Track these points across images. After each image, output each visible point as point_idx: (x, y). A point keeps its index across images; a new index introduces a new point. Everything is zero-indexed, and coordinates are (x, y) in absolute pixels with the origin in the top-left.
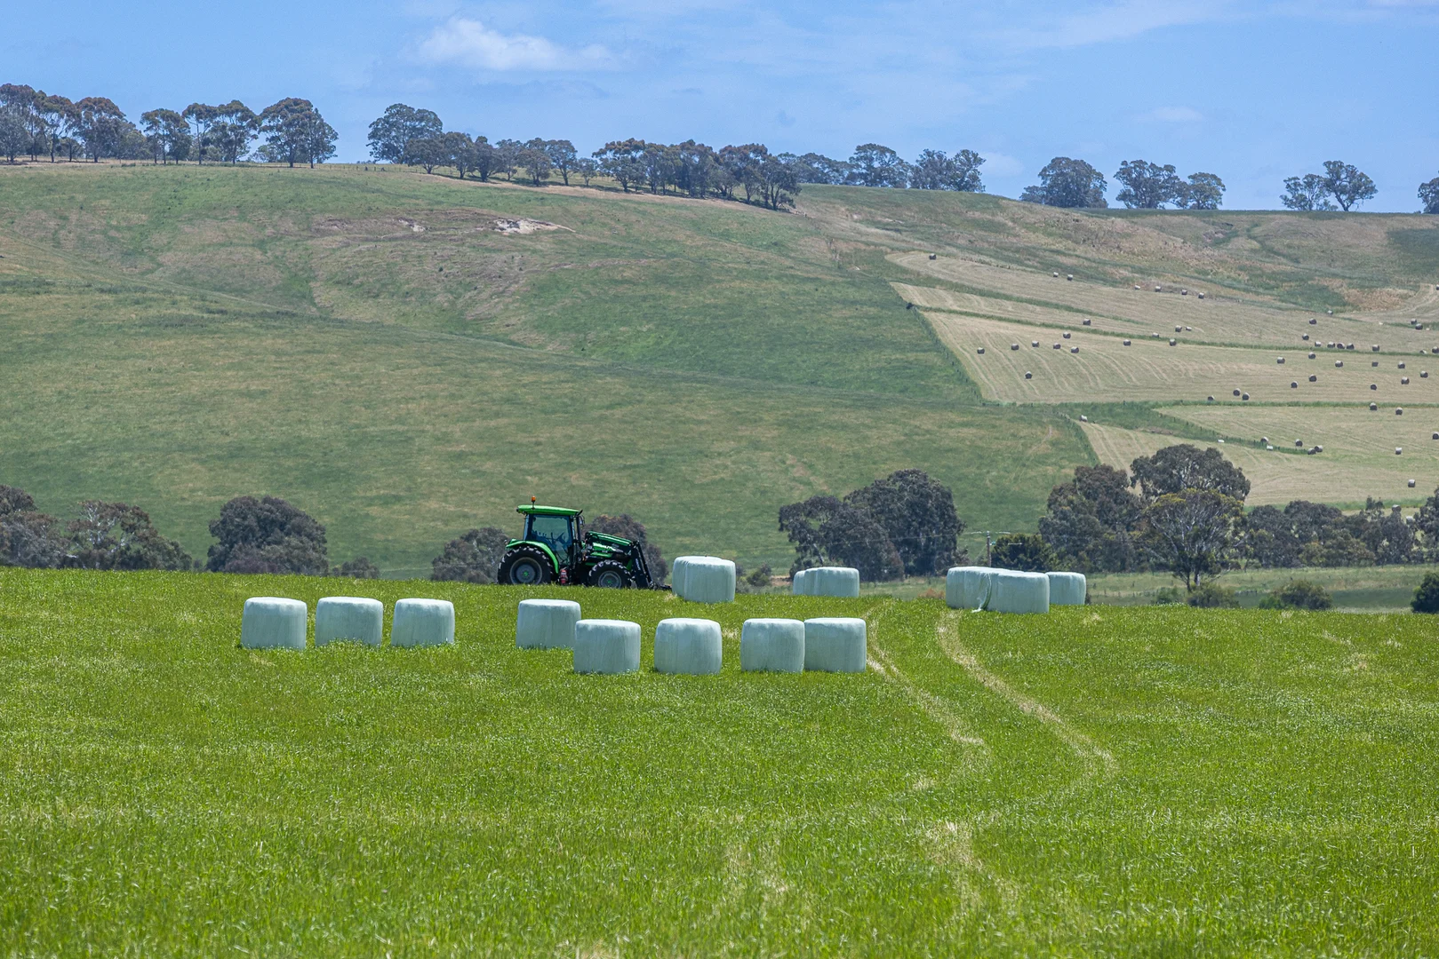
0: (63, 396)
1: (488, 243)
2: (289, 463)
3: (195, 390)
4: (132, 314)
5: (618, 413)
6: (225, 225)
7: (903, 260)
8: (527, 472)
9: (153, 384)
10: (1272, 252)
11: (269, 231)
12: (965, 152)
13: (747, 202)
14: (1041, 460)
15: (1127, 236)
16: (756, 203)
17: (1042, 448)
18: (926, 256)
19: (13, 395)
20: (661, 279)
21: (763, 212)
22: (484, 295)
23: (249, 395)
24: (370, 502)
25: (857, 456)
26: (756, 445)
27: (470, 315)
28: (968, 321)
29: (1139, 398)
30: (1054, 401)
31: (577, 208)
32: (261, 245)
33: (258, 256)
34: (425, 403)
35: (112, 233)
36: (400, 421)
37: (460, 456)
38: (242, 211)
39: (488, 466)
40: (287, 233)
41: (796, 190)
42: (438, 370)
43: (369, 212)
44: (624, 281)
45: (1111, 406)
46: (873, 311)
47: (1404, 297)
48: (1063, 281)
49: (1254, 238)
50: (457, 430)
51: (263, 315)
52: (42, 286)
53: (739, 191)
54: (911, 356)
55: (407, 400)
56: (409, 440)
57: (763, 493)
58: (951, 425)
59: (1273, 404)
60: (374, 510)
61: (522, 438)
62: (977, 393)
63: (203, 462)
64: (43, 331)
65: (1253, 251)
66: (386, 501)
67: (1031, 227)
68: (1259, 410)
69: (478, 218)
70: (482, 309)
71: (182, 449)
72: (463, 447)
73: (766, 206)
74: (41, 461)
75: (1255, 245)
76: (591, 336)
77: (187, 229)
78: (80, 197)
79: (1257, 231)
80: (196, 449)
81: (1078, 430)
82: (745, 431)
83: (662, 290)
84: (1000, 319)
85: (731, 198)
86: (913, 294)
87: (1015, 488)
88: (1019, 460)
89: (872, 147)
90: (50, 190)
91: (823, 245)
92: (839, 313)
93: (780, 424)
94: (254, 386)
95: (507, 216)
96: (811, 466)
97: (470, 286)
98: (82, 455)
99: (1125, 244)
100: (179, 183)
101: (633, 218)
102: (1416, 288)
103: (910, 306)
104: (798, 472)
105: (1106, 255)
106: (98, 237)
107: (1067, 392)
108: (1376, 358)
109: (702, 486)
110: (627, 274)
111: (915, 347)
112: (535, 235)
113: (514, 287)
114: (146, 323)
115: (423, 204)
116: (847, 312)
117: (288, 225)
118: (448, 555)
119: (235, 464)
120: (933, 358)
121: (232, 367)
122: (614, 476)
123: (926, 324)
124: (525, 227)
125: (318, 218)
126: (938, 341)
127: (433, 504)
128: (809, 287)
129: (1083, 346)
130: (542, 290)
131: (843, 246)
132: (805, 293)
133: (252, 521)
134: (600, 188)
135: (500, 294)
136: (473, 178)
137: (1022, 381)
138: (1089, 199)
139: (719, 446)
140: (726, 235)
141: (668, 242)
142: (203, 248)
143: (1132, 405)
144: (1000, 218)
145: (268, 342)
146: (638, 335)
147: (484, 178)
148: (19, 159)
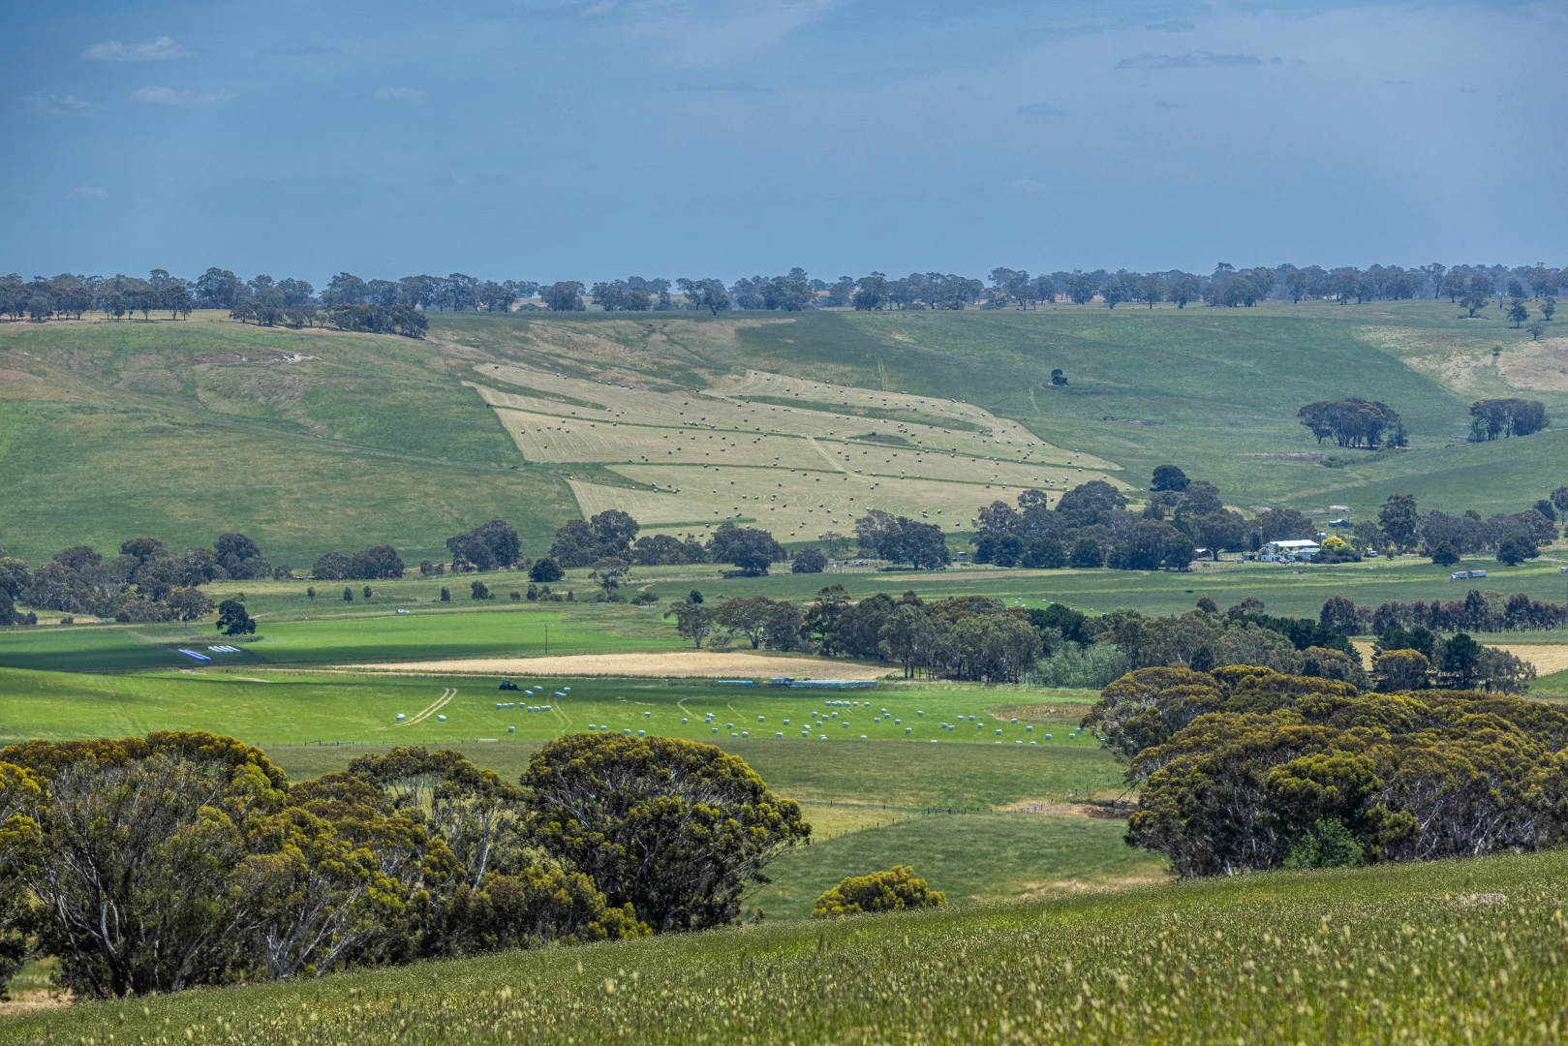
0: (117, 469)
1: (281, 368)
2: (222, 503)
3: (176, 466)
4: (137, 426)
5: (365, 478)
6: (151, 357)
7: (481, 369)
8: (328, 508)
9: (157, 463)
10: (673, 342)
11: (172, 360)
12: (509, 281)
13: (402, 334)
14: (553, 501)
15: (595, 345)
16: (406, 335)
17: (553, 495)
18: (493, 366)
19: (95, 468)
20: (367, 391)
21: (410, 340)
22: (283, 398)
23: (200, 469)
24: (261, 522)
25: (471, 500)
26: (427, 495)
27: (277, 408)
28: (517, 413)
29: (598, 460)
30: (558, 461)
31: (321, 344)
32: (169, 368)
33: (169, 374)
34: (279, 474)
35: (96, 361)
36: (269, 483)
37: (298, 500)
38: (158, 350)
39: (310, 505)
40: (181, 362)
41: (427, 328)
42: (282, 456)
43: (221, 351)
44: (351, 392)
45: (584, 464)
46: (470, 408)
47: (737, 381)
48: (561, 378)
49: (664, 333)
50: (295, 487)
51: (196, 425)
52: (93, 410)
53: (398, 328)
54: (490, 435)
55: (272, 472)
56: (274, 492)
57: (431, 518)
58: (512, 484)
59: (660, 464)
60: (264, 526)
61: (323, 491)
62: (522, 456)
63: (185, 502)
64: (100, 434)
65: (664, 342)
66: (268, 522)
67: (546, 341)
68: (653, 467)
69: (274, 354)
70: (282, 406)
71: (175, 496)
72: (298, 496)
73: (411, 336)
74: (113, 501)
75: (664, 338)
76: (336, 421)
77: (132, 359)
78: (78, 342)
79: (666, 329)
80: (181, 496)
81: (568, 485)
82: (422, 488)
83: (368, 396)
84: (532, 412)
85: (394, 332)
86: (489, 395)
87: (541, 515)
88: (542, 502)
89: (458, 275)
90: (62, 338)
91: (442, 362)
92: (455, 410)
93: (436, 484)
94: (203, 465)
95: (288, 352)
96: (451, 505)
97: (274, 393)
98: (130, 498)
99: (594, 350)
100: (124, 333)
101: (347, 349)
102: (743, 375)
103: (488, 405)
104: (446, 508)
105: (583, 356)
106: (89, 364)
107: (563, 456)
108: (712, 433)
109: (404, 515)
110: (352, 388)
111: (492, 430)
112: (302, 361)
113: (297, 394)
114: (146, 430)
115: (246, 345)
116: (459, 409)
117: (181, 358)
118: (320, 563)
119: (199, 503)
120: (501, 437)
121: (189, 455)
122: (366, 510)
123: (496, 416)
124: (298, 358)
125: (197, 354)
126: (502, 427)
127: (289, 524)
128: (439, 394)
129: (572, 429)
130: (311, 395)
131: (451, 362)
132: (438, 398)
133: (233, 543)
134: (328, 328)
135: (291, 397)
136: (265, 325)
137: (542, 449)
138: (576, 306)
139: (410, 495)
140: (393, 357)
141: (366, 363)
142: (141, 370)
143: (594, 464)
144: (529, 335)
145: (203, 441)
146: (358, 421)
147: (270, 325)
148: (43, 318)
